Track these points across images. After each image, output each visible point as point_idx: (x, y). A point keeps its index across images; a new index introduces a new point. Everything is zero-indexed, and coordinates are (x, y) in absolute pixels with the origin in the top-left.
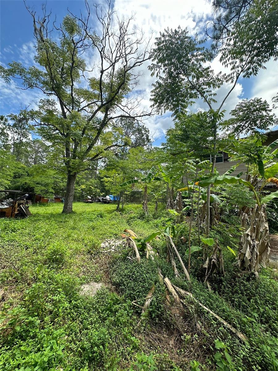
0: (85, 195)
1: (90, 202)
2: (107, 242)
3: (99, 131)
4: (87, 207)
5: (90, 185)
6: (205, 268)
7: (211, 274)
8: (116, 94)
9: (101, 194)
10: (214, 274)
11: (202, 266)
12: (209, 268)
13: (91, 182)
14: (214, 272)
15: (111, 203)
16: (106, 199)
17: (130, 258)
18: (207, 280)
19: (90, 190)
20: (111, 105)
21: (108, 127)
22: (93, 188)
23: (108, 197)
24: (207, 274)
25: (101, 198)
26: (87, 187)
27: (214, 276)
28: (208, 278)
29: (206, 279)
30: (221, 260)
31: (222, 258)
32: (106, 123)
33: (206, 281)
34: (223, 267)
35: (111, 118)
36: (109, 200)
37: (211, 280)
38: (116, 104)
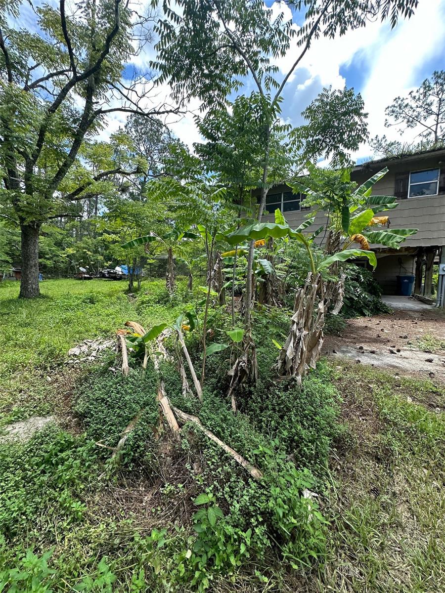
0: (77, 265)
1: (86, 278)
2: (86, 344)
3: (77, 137)
4: (80, 287)
5: (84, 248)
6: (231, 376)
7: (238, 384)
8: (103, 56)
9: (105, 264)
10: (243, 383)
11: (227, 373)
12: (236, 375)
13: (86, 243)
14: (243, 380)
15: (125, 278)
16: (116, 273)
17: (114, 370)
18: (232, 393)
19: (85, 257)
20: (97, 81)
21: (96, 130)
22: (89, 253)
23: (118, 269)
24: (232, 385)
25: (105, 271)
26: (77, 251)
27: (243, 386)
28: (234, 390)
29: (230, 392)
30: (254, 362)
31: (256, 360)
32: (91, 121)
33: (231, 395)
34: (256, 372)
35: (100, 111)
36: (120, 273)
37: (237, 393)
38: (109, 82)
